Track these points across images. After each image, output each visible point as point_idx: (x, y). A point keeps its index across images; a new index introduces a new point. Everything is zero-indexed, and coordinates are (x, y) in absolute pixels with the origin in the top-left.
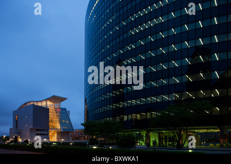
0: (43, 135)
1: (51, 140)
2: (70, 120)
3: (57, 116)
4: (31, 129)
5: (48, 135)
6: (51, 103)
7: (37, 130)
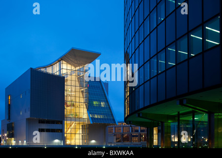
0: (53, 131)
1: (68, 142)
2: (107, 102)
3: (82, 92)
4: (28, 120)
5: (61, 131)
6: (69, 67)
7: (41, 122)
